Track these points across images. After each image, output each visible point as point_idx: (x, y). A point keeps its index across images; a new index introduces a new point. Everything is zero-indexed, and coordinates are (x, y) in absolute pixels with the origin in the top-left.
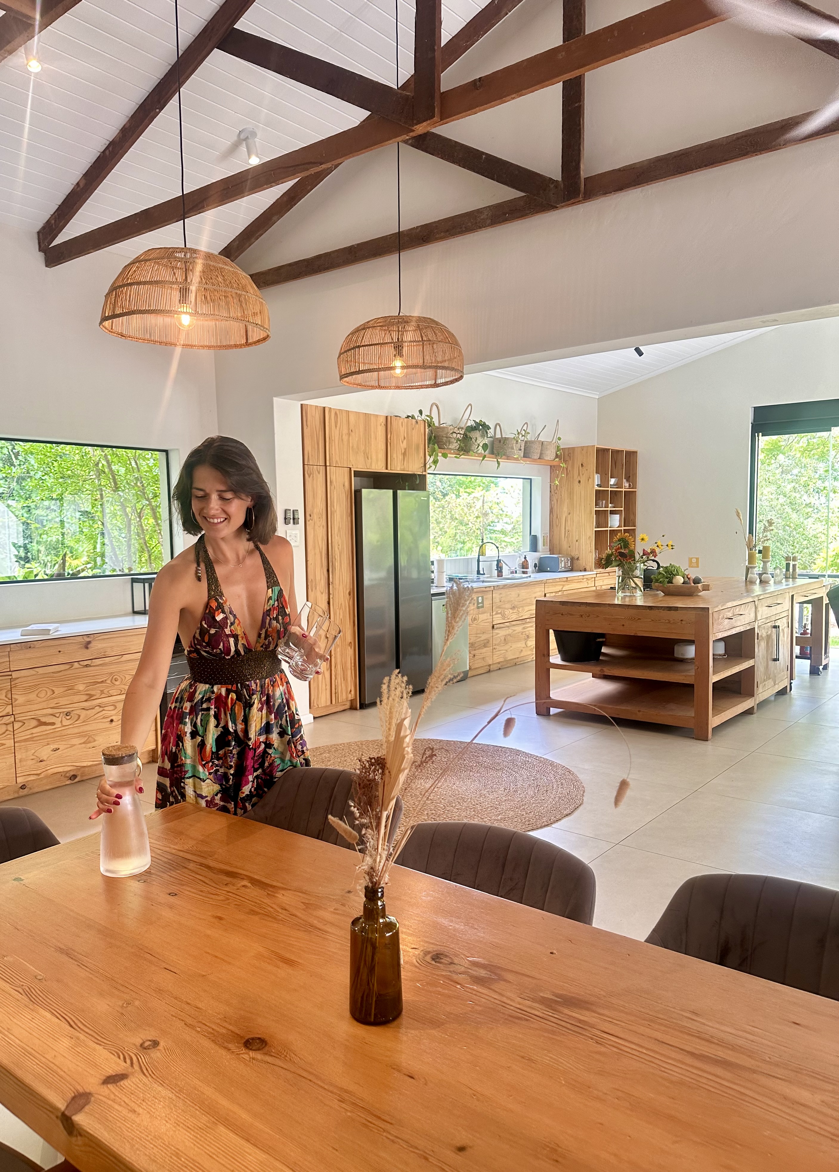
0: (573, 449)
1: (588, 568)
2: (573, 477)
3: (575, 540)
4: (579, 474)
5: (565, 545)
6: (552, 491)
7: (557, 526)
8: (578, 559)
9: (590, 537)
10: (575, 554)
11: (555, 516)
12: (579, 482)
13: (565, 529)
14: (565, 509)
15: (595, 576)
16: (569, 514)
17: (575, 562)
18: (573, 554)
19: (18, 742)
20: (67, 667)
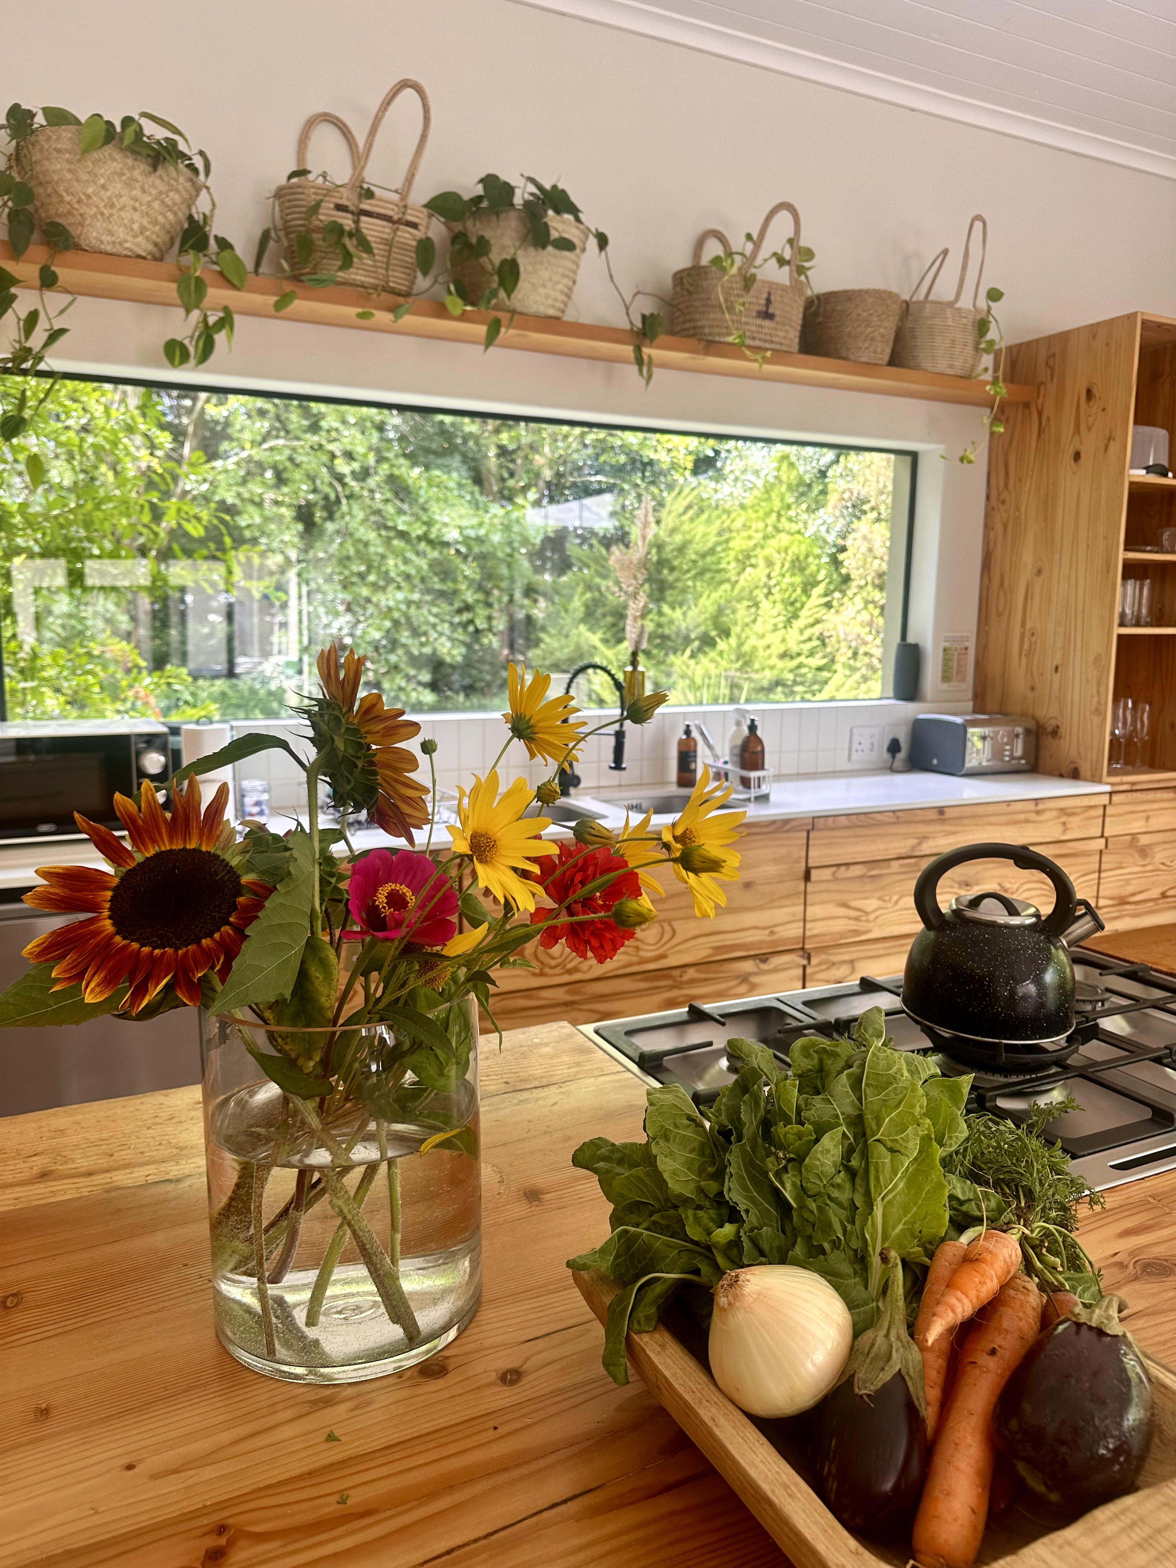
0: (1064, 338)
1: (1085, 769)
2: (1058, 442)
3: (1050, 668)
4: (1077, 430)
5: (1019, 683)
6: (994, 493)
7: (1000, 615)
8: (1055, 733)
9: (1098, 659)
10: (1047, 712)
11: (996, 582)
12: (1077, 456)
13: (1023, 624)
14: (1028, 557)
15: (1105, 799)
16: (1039, 572)
17: (1048, 743)
18: (1042, 714)
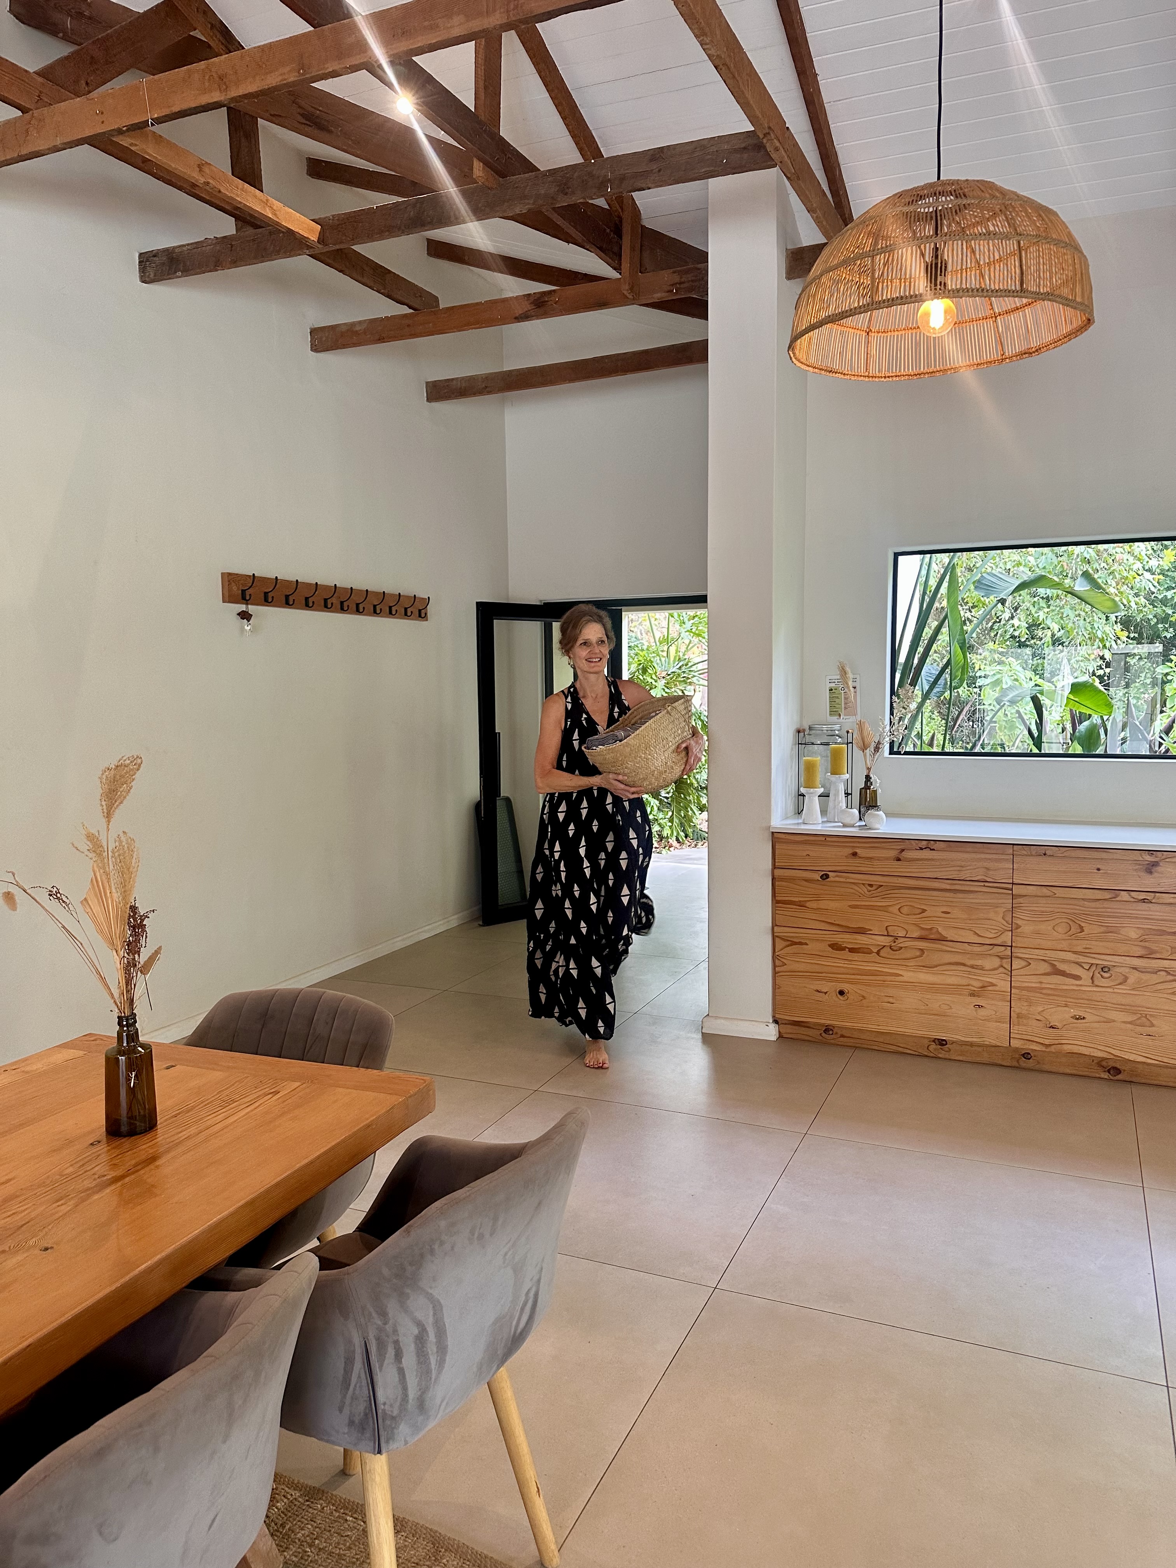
19: (1016, 988)
20: (1107, 895)
